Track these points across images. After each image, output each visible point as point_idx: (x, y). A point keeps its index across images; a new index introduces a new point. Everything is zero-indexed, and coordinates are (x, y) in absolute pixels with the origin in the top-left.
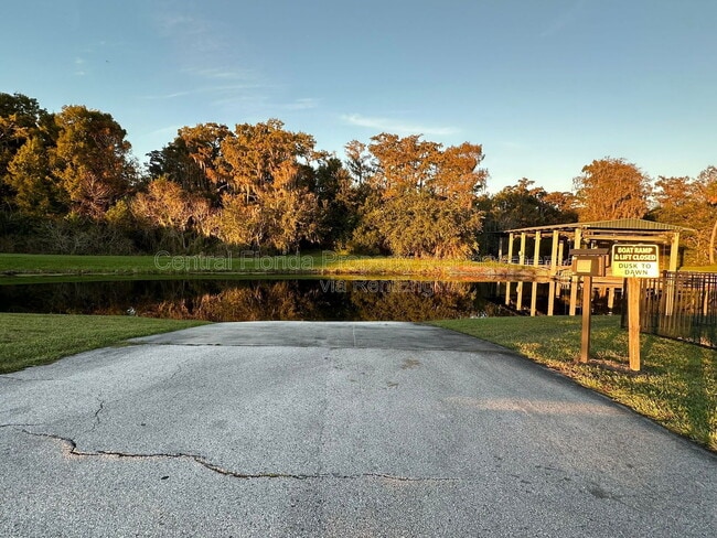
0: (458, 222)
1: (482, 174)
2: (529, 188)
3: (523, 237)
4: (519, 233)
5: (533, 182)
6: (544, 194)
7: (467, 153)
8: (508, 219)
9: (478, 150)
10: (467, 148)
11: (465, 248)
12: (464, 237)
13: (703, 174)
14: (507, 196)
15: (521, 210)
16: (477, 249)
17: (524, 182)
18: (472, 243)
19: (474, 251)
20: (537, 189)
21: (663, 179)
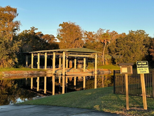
0: (7, 48)
1: (17, 23)
2: (36, 32)
3: (39, 55)
4: (37, 53)
5: (37, 29)
6: (42, 35)
7: (9, 11)
8: (27, 46)
9: (15, 11)
10: (9, 9)
11: (10, 61)
12: (10, 56)
13: (98, 31)
14: (25, 35)
15: (33, 42)
16: (17, 62)
17: (33, 29)
18: (14, 58)
19: (15, 62)
20: (39, 32)
21: (86, 32)
